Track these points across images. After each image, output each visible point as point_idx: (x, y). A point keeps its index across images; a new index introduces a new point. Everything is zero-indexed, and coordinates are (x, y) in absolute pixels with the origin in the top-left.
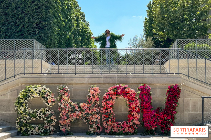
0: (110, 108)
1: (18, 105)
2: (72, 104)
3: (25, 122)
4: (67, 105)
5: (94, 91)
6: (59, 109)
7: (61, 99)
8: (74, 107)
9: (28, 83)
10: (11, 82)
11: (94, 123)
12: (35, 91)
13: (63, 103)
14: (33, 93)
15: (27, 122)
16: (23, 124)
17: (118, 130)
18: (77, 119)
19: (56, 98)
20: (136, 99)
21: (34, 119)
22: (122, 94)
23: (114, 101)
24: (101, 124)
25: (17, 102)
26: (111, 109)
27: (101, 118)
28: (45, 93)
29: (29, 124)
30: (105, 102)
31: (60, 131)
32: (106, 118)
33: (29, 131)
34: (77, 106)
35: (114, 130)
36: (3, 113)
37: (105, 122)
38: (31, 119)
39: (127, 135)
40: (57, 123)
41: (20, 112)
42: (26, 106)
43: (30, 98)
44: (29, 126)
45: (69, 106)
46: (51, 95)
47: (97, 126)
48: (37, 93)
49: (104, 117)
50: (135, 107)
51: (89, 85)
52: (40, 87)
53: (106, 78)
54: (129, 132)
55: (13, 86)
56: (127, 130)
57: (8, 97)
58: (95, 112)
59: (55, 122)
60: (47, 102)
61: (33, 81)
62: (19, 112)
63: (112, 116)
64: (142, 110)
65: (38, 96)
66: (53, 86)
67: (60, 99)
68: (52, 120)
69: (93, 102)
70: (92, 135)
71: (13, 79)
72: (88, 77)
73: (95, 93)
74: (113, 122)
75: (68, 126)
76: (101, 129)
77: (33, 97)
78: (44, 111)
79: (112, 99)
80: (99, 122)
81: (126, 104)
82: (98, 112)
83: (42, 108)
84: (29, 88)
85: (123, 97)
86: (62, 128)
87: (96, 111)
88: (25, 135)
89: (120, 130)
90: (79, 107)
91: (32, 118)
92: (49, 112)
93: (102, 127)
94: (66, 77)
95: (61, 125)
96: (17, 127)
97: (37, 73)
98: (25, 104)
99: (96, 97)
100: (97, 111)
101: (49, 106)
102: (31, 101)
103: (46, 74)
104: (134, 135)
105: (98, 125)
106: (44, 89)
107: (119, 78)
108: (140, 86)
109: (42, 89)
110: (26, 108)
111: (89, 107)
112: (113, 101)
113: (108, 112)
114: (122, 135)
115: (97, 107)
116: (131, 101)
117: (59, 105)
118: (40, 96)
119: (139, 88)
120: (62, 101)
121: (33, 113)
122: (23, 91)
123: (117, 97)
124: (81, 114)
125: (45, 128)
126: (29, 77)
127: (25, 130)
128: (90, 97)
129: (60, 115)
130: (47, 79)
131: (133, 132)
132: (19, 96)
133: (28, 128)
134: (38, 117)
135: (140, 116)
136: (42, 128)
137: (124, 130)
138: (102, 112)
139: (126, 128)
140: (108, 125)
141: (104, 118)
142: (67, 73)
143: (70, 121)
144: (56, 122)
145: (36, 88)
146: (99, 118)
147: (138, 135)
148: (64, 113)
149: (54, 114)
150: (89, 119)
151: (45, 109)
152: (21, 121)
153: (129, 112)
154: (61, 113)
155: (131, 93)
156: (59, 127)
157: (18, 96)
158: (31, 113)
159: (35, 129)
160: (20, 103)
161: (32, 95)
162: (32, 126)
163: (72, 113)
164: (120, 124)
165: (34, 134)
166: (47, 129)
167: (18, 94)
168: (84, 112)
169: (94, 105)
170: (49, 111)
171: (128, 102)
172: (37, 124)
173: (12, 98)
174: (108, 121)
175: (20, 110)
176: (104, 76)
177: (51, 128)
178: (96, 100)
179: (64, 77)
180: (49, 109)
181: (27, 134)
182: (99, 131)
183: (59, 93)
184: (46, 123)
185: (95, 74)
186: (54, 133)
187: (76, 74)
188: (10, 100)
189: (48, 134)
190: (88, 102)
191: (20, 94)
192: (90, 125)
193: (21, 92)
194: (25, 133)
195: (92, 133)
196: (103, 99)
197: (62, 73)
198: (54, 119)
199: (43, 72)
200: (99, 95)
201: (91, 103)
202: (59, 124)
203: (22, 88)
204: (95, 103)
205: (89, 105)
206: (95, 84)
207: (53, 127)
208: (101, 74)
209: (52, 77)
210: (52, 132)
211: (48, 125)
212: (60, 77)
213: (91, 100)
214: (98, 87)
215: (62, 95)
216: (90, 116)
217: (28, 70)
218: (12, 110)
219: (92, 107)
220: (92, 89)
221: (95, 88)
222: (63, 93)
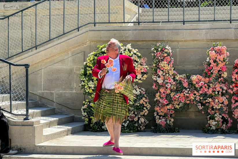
1: (84, 79)
2: (177, 78)
4: (169, 78)
5: (218, 53)
6: (154, 87)
7: (158, 67)
8: (180, 83)
9: (102, 40)
10: (73, 39)
11: (217, 111)
13: (162, 76)
18: (185, 104)
19: (150, 66)
24: (231, 113)
25: (83, 73)
27: (230, 103)
30: (237, 73)
31: (156, 125)
33: (103, 124)
34: (186, 80)
36: (61, 93)
37: (237, 110)
40: (152, 111)
41: (88, 90)
45: (172, 80)
46: (140, 62)
47: (223, 117)
49: (236, 101)
51: (208, 43)
55: (77, 46)
57: (68, 65)
58: (218, 92)
59: (147, 108)
61: (109, 37)
62: (87, 91)
66: (145, 44)
67: (156, 68)
68: (142, 105)
69: (215, 72)
70: (213, 133)
71: (76, 33)
72: (206, 28)
73: (218, 57)
75: (169, 117)
76: (229, 123)
80: (226, 111)
82: (224, 92)
84: (102, 48)
86: (160, 121)
87: (221, 90)
88: (98, 131)
90: (189, 83)
92: (136, 92)
93: (231, 119)
94: (166, 29)
95: (158, 114)
96: (84, 117)
97: (116, 23)
100: (223, 90)
101: (137, 80)
103: (132, 24)
105: (223, 115)
106: (129, 51)
109: (125, 50)
111: (208, 83)
115: (222, 83)
117: (155, 78)
120: (159, 71)
122: (92, 53)
124: (194, 96)
125: (130, 120)
126: (102, 29)
127: (96, 122)
128: (210, 64)
129: (157, 96)
130: (133, 33)
132: (87, 63)
138: (232, 92)
141: (235, 103)
142: (169, 22)
143: (173, 108)
144: (149, 109)
146: (226, 102)
148: (164, 93)
149: (145, 96)
150: (207, 105)
152: (90, 107)
154: (158, 93)
156: (155, 119)
157: (85, 63)
160: (88, 76)
163: (177, 93)
166: (133, 120)
167: (85, 60)
168: (198, 91)
169: (216, 79)
170: (138, 89)
173: (75, 67)
175: (88, 88)
176: (237, 26)
177: (140, 119)
178: (221, 71)
179: (164, 29)
180: (137, 86)
181: (100, 129)
182: (226, 127)
183: (154, 58)
184: (132, 111)
185: (220, 22)
186: (145, 128)
187: (185, 23)
188: (71, 71)
189: (136, 129)
190: (207, 74)
191: (87, 60)
192: (210, 116)
193: (90, 55)
194: (97, 127)
195: (213, 129)
196: (234, 68)
197: (160, 22)
198: (146, 104)
199: (128, 20)
200: (226, 61)
201: (211, 75)
202: (154, 113)
203: (91, 49)
204: (218, 75)
205: (208, 79)
206: (220, 40)
207: (145, 118)
208: (231, 21)
209: (142, 29)
210: (143, 127)
211: (135, 114)
212: (156, 29)
213: (211, 70)
214: (224, 46)
215: (159, 62)
216: (210, 98)
217: (102, 17)
218: (75, 88)
219: (212, 83)
220: (213, 49)
221: (219, 47)
222: (161, 57)
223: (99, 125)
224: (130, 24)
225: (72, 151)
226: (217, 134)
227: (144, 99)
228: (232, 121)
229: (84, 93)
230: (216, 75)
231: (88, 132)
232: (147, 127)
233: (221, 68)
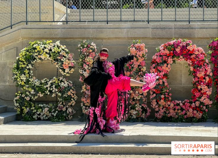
0: (163, 78)
1: (17, 72)
3: (28, 100)
5: (138, 49)
6: (80, 80)
7: (84, 62)
9: (33, 37)
10: (7, 36)
11: (137, 102)
12: (43, 50)
13: (88, 70)
14: (41, 53)
15: (31, 100)
16: (25, 103)
17: (177, 114)
19: (77, 61)
20: (206, 63)
21: (41, 95)
22: (181, 55)
23: (169, 66)
24: (149, 104)
25: (15, 67)
26: (165, 80)
27: (149, 94)
28: (59, 53)
29: (34, 102)
30: (154, 68)
31: (83, 115)
32: (156, 94)
33: (34, 114)
35: (169, 114)
37: (155, 100)
38: (37, 95)
39: (191, 122)
40: (78, 102)
41: (21, 82)
42: (30, 74)
43: (35, 60)
44: (34, 106)
46: (67, 57)
47: (142, 107)
48: (46, 52)
49: (154, 93)
50: (204, 76)
51: (129, 40)
52: (50, 44)
53: (156, 28)
54: (193, 117)
55: (10, 42)
56: (190, 113)
57: (2, 60)
59: (74, 99)
60: (62, 68)
61: (40, 35)
62: (19, 84)
63: (165, 91)
64: (215, 80)
65: (47, 57)
66: (72, 41)
67: (82, 62)
68: (70, 97)
69: (136, 67)
70: (134, 122)
71: (9, 30)
72: (127, 28)
73: (138, 53)
74: (169, 101)
76: (148, 112)
77: (40, 59)
78: (57, 82)
79: (166, 63)
80: (145, 101)
81: (189, 71)
83: (54, 78)
84: (33, 45)
85: (183, 59)
86: (86, 111)
88: (29, 120)
89: (180, 114)
91: (38, 93)
92: (64, 85)
93: (149, 109)
94: (92, 27)
95: (84, 105)
96: (16, 107)
97: (46, 22)
98: (28, 71)
99: (141, 60)
101: (65, 74)
102: (38, 66)
103: (61, 23)
104: (202, 122)
105: (143, 105)
106: (58, 47)
107: (177, 28)
108: (211, 41)
109: (54, 46)
110: (29, 76)
111: (130, 76)
112: (167, 66)
113: (159, 84)
114: (182, 121)
115: (142, 76)
116: (198, 67)
117: (81, 72)
118: (52, 57)
119: (210, 46)
120: (85, 66)
121: (40, 85)
122: (24, 49)
123: (174, 59)
125: (59, 110)
126: (33, 27)
127: (28, 112)
129: (83, 88)
130: (62, 31)
131: (200, 117)
132: (19, 58)
133: (33, 108)
134: (47, 92)
135: (211, 91)
136: (54, 110)
137: (186, 114)
139: (188, 110)
140: (160, 106)
141: (153, 95)
142: (94, 21)
144: (76, 100)
145: (45, 46)
146: (145, 94)
147: (208, 122)
149: (73, 88)
151: (59, 79)
152: (22, 98)
153: (194, 85)
154: (85, 85)
155: (197, 53)
156: (82, 109)
157: (17, 58)
158: (38, 85)
159: (44, 111)
160: (21, 70)
161: (39, 56)
162: (40, 105)
164: (178, 105)
165: (42, 118)
166: (62, 110)
167: (17, 55)
169: (136, 73)
170: (66, 82)
171: (192, 69)
172: (47, 102)
173: (8, 61)
174: (160, 100)
175: (20, 81)
176: (154, 26)
177: (68, 109)
178: (141, 65)
179: (89, 27)
180: (65, 79)
181: (31, 119)
182: (145, 116)
183: (81, 54)
184: (61, 102)
185: (139, 22)
186: (73, 118)
187: (109, 22)
188: (5, 65)
189: (65, 118)
190: (128, 68)
191: (20, 55)
192: (131, 106)
193: (22, 51)
194: (28, 116)
195: (134, 118)
196: (151, 63)
197: (86, 21)
198: (73, 95)
199: (57, 19)
200: (145, 56)
201: (132, 69)
202: (81, 104)
203: (23, 45)
204: (138, 69)
205: (129, 73)
206: (139, 38)
207: (72, 108)
208: (148, 21)
209: (70, 28)
210: (71, 117)
211: (63, 105)
212: (83, 27)
213: (132, 64)
214: (143, 44)
215: (85, 57)
216: (131, 90)
217: (33, 16)
218: (9, 80)
219: (133, 77)
220: (134, 46)
221: (138, 44)
222: (87, 53)
223: (30, 115)
224: (59, 23)
225: (4, 140)
226: (137, 123)
227: (71, 90)
228: (150, 111)
229: (17, 85)
230: (137, 69)
231: (20, 121)
232: (74, 116)
233: (140, 63)
